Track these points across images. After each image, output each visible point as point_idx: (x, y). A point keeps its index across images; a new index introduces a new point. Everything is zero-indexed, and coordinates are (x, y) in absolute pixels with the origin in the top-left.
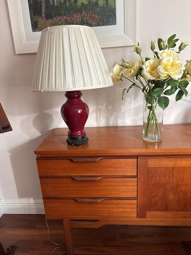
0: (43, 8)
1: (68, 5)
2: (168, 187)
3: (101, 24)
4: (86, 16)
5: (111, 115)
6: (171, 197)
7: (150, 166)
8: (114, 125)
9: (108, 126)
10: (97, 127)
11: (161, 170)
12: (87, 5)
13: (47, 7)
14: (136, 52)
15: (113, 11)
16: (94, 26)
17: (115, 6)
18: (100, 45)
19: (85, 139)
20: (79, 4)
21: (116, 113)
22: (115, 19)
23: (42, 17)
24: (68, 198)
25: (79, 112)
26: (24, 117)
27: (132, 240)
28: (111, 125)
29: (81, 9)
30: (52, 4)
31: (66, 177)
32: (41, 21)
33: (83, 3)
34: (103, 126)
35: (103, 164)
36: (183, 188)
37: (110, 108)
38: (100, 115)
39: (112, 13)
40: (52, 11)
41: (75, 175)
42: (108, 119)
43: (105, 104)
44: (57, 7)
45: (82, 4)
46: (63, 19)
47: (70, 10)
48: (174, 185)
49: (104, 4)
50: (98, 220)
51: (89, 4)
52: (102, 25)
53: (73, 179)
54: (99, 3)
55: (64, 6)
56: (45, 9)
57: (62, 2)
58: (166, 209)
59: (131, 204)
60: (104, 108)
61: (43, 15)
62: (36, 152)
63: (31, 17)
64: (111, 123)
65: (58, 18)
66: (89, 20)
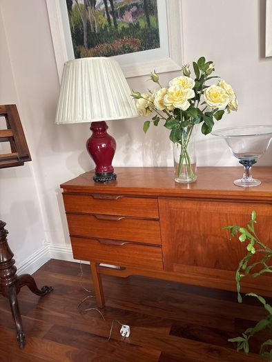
0: (85, 37)
1: (108, 31)
2: (195, 236)
4: (127, 41)
5: (159, 153)
6: (200, 248)
9: (156, 166)
12: (128, 28)
13: (88, 35)
14: (152, 81)
15: (156, 32)
17: (157, 26)
18: (125, 75)
20: (120, 28)
21: (164, 151)
22: (159, 41)
23: (84, 46)
24: (93, 238)
25: (103, 146)
26: (69, 154)
27: (177, 305)
28: (159, 166)
29: (122, 34)
30: (93, 31)
31: (89, 214)
32: (83, 50)
33: (124, 26)
35: (124, 203)
36: (212, 239)
37: (158, 145)
39: (155, 35)
40: (94, 39)
41: (98, 213)
44: (98, 34)
45: (123, 28)
46: (104, 47)
47: (111, 36)
48: (201, 235)
49: (145, 26)
51: (130, 27)
52: (145, 50)
53: (95, 217)
54: (140, 25)
55: (104, 32)
56: (87, 37)
57: (103, 28)
58: (196, 264)
59: (156, 252)
61: (85, 44)
63: (74, 47)
64: (160, 163)
65: (100, 46)
66: (131, 45)
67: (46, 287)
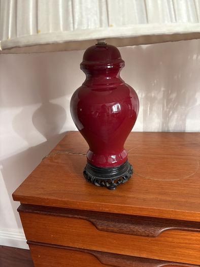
5: (175, 109)
8: (178, 129)
9: (166, 130)
10: (143, 132)
19: (127, 173)
21: (183, 107)
25: (115, 108)
34: (156, 131)
35: (171, 239)
37: (174, 96)
38: (151, 110)
42: (166, 117)
43: (163, 89)
53: (97, 258)
60: (160, 96)
62: (15, 197)
64: (173, 126)
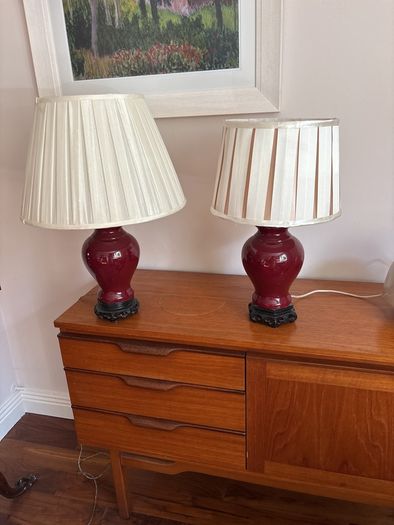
0: (94, 32)
1: (140, 26)
3: (208, 65)
4: (177, 50)
7: (272, 377)
11: (294, 386)
12: (179, 26)
13: (100, 31)
15: (233, 39)
16: (192, 70)
17: (236, 26)
20: (163, 24)
22: (237, 55)
23: (92, 51)
29: (166, 35)
30: (110, 24)
31: (110, 375)
32: (90, 59)
33: (171, 21)
35: (179, 361)
39: (230, 44)
40: (111, 38)
44: (121, 31)
45: (170, 23)
46: (131, 56)
47: (145, 36)
49: (213, 24)
50: (173, 462)
51: (184, 24)
52: (210, 69)
53: (123, 380)
54: (203, 22)
55: (133, 28)
56: (98, 34)
57: (130, 20)
58: (306, 463)
59: (235, 442)
61: (94, 47)
62: (57, 324)
63: (71, 50)
65: (123, 53)
66: (183, 58)
67: (24, 480)
